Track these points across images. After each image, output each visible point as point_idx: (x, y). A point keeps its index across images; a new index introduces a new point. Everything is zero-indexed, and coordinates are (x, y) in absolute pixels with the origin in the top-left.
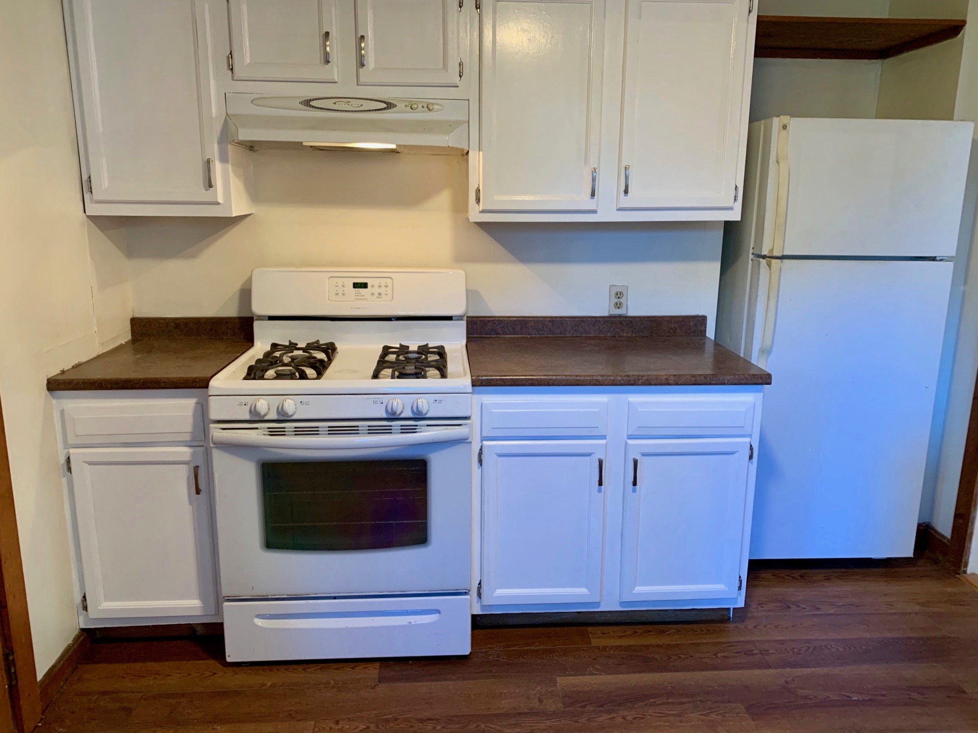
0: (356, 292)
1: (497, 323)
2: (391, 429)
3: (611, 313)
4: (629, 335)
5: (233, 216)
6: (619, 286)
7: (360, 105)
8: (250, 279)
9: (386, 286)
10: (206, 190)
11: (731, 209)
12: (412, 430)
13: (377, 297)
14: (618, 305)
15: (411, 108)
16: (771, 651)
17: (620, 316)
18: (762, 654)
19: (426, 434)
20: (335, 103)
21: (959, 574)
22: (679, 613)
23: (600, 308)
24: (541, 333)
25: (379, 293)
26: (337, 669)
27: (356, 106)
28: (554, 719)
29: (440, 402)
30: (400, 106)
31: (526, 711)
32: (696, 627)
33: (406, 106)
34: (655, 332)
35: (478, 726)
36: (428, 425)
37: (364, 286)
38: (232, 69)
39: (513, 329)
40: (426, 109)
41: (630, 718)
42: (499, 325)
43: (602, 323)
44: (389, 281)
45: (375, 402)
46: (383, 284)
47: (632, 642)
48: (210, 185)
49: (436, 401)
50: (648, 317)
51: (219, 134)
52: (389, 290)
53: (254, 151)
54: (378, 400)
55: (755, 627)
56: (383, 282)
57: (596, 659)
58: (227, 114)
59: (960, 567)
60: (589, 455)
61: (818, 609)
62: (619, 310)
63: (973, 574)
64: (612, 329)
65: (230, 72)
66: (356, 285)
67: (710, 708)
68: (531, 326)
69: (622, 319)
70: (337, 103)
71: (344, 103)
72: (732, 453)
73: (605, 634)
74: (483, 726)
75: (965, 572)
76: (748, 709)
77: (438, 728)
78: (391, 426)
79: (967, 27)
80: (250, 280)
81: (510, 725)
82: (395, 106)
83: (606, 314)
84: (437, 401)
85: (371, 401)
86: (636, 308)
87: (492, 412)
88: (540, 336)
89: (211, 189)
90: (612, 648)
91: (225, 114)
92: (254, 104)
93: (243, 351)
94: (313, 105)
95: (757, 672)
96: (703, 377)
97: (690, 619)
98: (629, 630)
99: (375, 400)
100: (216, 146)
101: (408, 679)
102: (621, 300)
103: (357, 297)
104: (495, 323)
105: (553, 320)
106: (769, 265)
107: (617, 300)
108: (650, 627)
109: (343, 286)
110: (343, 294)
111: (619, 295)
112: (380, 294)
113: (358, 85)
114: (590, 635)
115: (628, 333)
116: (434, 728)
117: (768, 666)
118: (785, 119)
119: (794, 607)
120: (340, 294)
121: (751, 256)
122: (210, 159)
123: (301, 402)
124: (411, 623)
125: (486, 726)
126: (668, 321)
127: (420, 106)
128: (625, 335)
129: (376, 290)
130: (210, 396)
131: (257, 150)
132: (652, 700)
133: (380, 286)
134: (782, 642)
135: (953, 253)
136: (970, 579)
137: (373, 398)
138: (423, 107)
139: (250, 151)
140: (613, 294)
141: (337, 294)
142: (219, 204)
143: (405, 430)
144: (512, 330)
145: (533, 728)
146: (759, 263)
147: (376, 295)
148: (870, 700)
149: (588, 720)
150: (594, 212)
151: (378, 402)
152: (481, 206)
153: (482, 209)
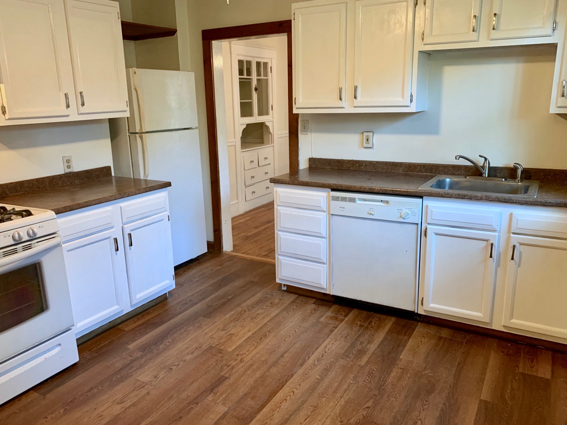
1: (5, 187)
2: (17, 250)
3: (66, 172)
4: (78, 182)
6: (67, 156)
11: (126, 111)
12: (29, 247)
14: (69, 167)
16: (192, 299)
17: (70, 173)
18: (191, 301)
19: (38, 247)
21: (221, 253)
22: (149, 303)
23: (59, 170)
24: (32, 189)
26: (10, 406)
28: (144, 357)
29: (42, 227)
31: (129, 362)
32: (159, 305)
34: (90, 178)
35: (116, 378)
36: (37, 242)
39: (16, 190)
41: (171, 341)
42: (7, 188)
43: (64, 177)
45: (5, 237)
47: (141, 322)
50: (85, 171)
55: (179, 295)
57: (135, 334)
59: (221, 250)
60: (109, 238)
61: (192, 281)
62: (70, 169)
63: (225, 251)
64: (69, 180)
67: (193, 324)
68: (26, 186)
69: (73, 174)
72: (162, 220)
73: (127, 325)
74: (119, 376)
75: (223, 251)
76: (204, 316)
77: (100, 388)
78: (16, 248)
79: (178, 32)
81: (129, 369)
83: (63, 173)
84: (40, 227)
85: (3, 236)
86: (78, 166)
90: (136, 327)
95: (195, 307)
96: (148, 188)
97: (153, 304)
98: (135, 319)
99: (5, 235)
101: (58, 386)
102: (69, 164)
105: (37, 180)
106: (141, 138)
107: (68, 164)
108: (143, 314)
111: (68, 161)
114: (122, 328)
115: (77, 181)
116: (98, 389)
117: (196, 304)
118: (135, 69)
119: (184, 284)
121: (128, 134)
124: (46, 358)
125: (120, 375)
126: (94, 171)
128: (76, 182)
132: (172, 332)
134: (193, 295)
135: (197, 126)
136: (226, 253)
137: (3, 234)
140: (65, 161)
143: (26, 248)
145: (140, 364)
146: (136, 136)
148: (234, 296)
149: (157, 350)
150: (68, 116)
151: (7, 236)
152: (7, 116)
153: (7, 118)
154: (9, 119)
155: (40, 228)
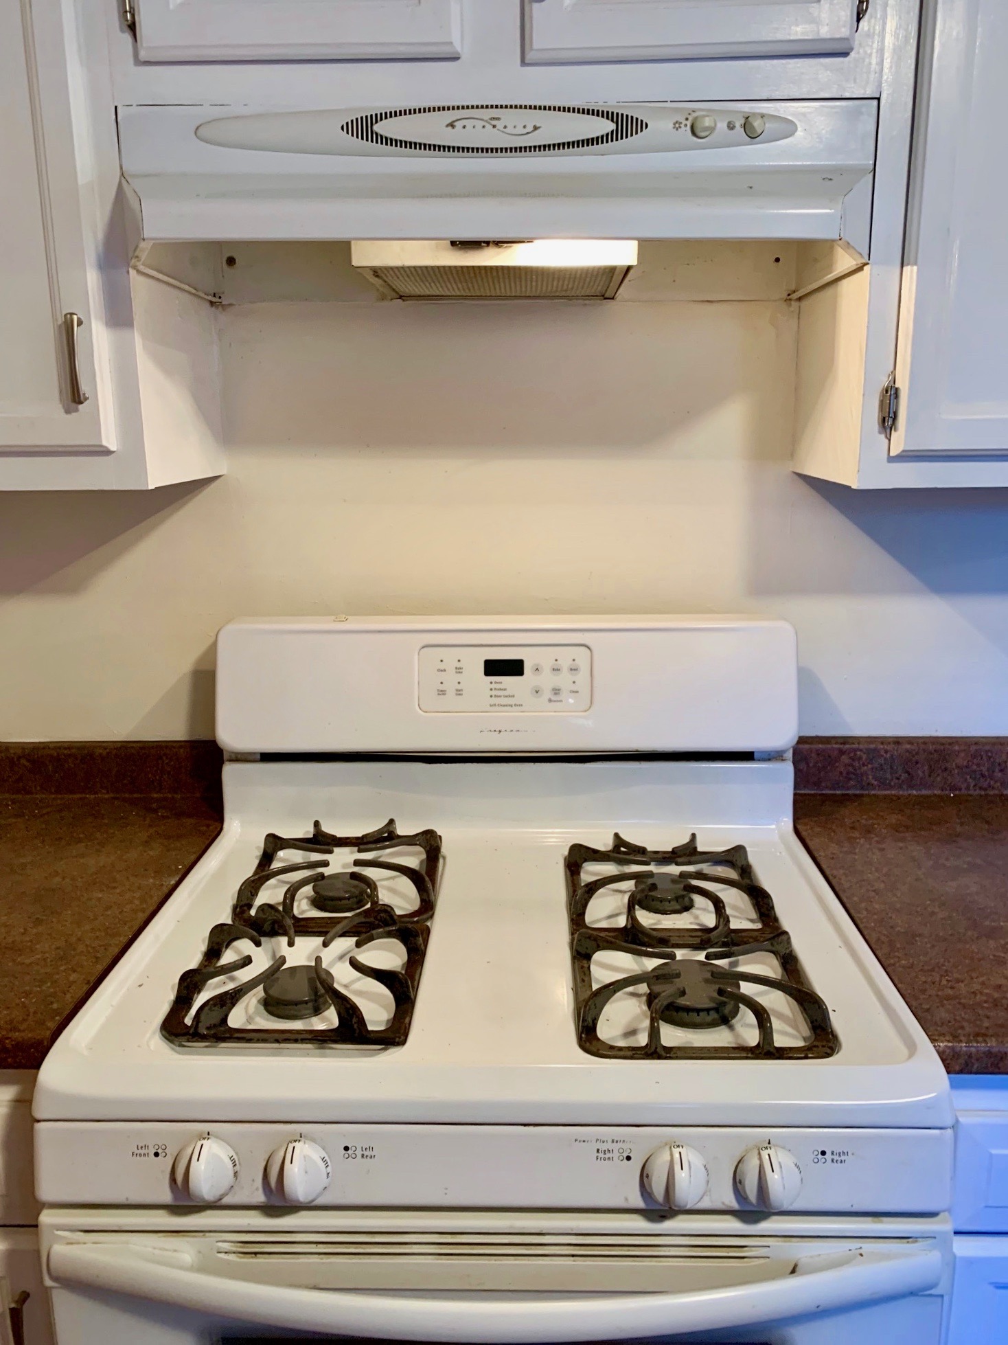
0: (493, 686)
1: (864, 757)
5: (151, 487)
7: (530, 128)
8: (213, 649)
9: (573, 670)
10: (68, 412)
13: (550, 700)
15: (694, 133)
20: (452, 125)
24: (985, 785)
25: (554, 689)
27: (520, 130)
29: (840, 1157)
30: (659, 127)
33: (677, 125)
37: (513, 668)
38: (132, 27)
39: (909, 773)
40: (739, 130)
42: (870, 761)
44: (581, 655)
45: (603, 1154)
46: (565, 664)
48: (74, 396)
49: (823, 1153)
51: (100, 235)
52: (582, 677)
53: (224, 307)
54: (615, 1146)
56: (566, 657)
58: (122, 175)
65: (127, 37)
66: (495, 668)
68: (958, 767)
70: (459, 125)
71: (479, 124)
80: (211, 652)
82: (643, 126)
84: (829, 1156)
87: (991, 1155)
88: (983, 793)
89: (80, 407)
91: (118, 173)
92: (202, 140)
93: (188, 862)
94: (384, 134)
99: (603, 1147)
100: (93, 278)
103: (494, 701)
104: (860, 758)
109: (459, 670)
110: (459, 692)
112: (556, 691)
113: (523, 63)
120: (451, 693)
122: (72, 314)
123: (346, 1148)
127: (722, 126)
129: (547, 680)
130: (38, 1121)
131: (230, 305)
133: (556, 670)
138: (731, 127)
139: (213, 308)
141: (442, 693)
142: (108, 452)
144: (904, 776)
147: (547, 694)
151: (616, 1155)
152: (899, 441)
153: (897, 447)
154: (907, 457)
155: (827, 1166)
